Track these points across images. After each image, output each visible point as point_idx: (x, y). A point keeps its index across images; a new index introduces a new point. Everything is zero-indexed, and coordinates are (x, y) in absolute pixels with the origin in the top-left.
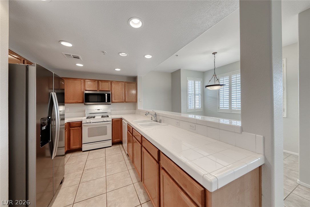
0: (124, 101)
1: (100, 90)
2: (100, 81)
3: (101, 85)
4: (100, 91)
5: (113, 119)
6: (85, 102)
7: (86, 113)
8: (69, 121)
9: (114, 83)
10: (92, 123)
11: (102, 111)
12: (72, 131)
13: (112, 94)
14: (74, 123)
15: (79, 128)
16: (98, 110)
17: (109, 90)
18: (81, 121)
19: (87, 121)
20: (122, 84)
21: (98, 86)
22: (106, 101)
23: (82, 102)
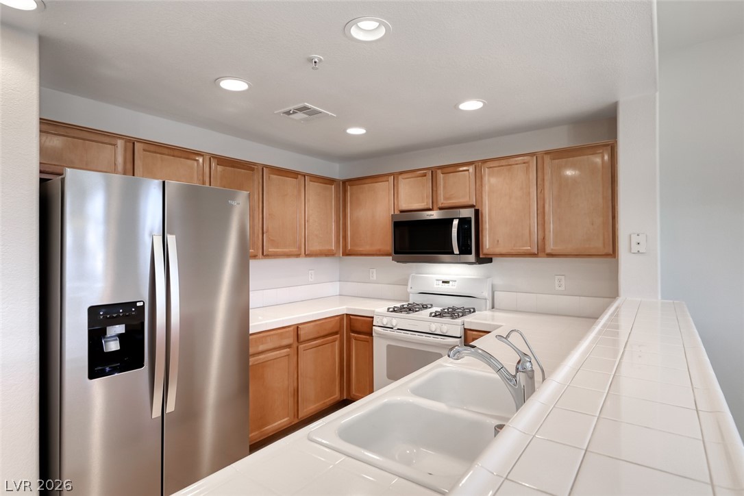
0: (535, 251)
1: (440, 205)
2: (439, 172)
3: (444, 187)
4: (441, 209)
5: (469, 332)
6: (396, 252)
7: (409, 290)
8: (348, 309)
9: (491, 167)
10: (398, 329)
11: (455, 287)
12: (354, 342)
13: (484, 219)
14: (357, 319)
15: (368, 337)
16: (443, 282)
17: (471, 203)
18: (373, 317)
19: (385, 321)
20: (528, 169)
21: (434, 189)
22: (456, 251)
23: (390, 251)
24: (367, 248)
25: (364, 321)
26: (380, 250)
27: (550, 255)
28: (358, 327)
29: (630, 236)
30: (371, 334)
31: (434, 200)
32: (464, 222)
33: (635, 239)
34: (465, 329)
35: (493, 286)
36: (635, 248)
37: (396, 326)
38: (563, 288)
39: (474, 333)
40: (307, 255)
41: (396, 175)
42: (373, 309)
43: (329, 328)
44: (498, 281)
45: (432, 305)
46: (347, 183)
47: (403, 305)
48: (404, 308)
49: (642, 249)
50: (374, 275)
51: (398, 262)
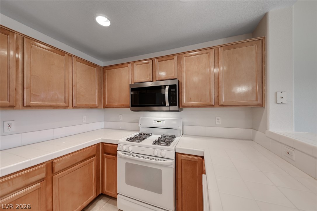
0: (213, 103)
1: (157, 79)
2: (156, 60)
4: (157, 81)
5: (178, 155)
6: (132, 106)
7: (139, 125)
8: (102, 139)
9: (187, 57)
10: (133, 153)
11: (164, 124)
12: (106, 159)
13: (182, 86)
14: (108, 146)
15: (114, 157)
16: (158, 121)
17: (175, 77)
18: (117, 145)
19: (124, 148)
20: (209, 57)
21: (154, 70)
22: (167, 104)
23: (129, 105)
24: (116, 104)
25: (112, 146)
26: (123, 105)
27: (223, 106)
28: (109, 150)
29: (276, 93)
30: (116, 155)
31: (154, 77)
32: (172, 87)
33: (279, 95)
34: (175, 152)
35: (183, 123)
36: (279, 100)
37: (131, 151)
38: (220, 124)
39: (183, 155)
40: (74, 107)
41: (132, 63)
42: (117, 140)
43: (86, 154)
44: (185, 120)
45: (152, 134)
46: (105, 68)
47: (136, 135)
48: (137, 138)
49: (284, 100)
50: (122, 118)
51: (133, 111)
